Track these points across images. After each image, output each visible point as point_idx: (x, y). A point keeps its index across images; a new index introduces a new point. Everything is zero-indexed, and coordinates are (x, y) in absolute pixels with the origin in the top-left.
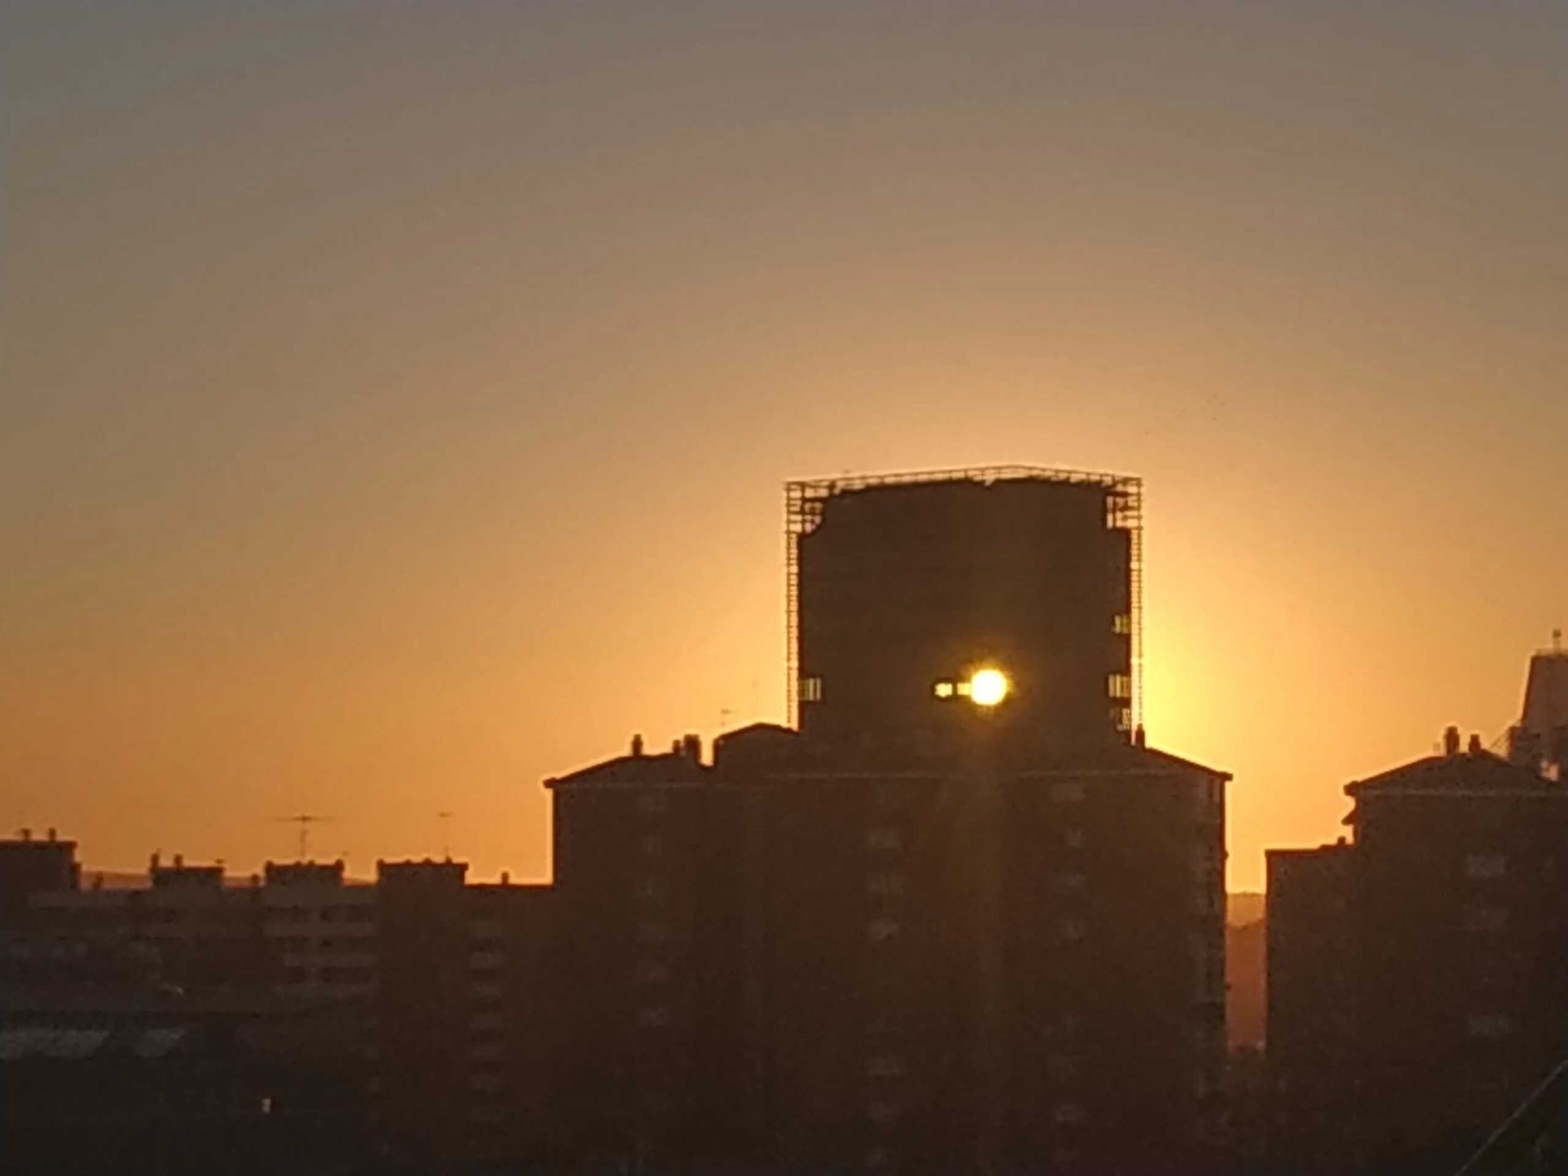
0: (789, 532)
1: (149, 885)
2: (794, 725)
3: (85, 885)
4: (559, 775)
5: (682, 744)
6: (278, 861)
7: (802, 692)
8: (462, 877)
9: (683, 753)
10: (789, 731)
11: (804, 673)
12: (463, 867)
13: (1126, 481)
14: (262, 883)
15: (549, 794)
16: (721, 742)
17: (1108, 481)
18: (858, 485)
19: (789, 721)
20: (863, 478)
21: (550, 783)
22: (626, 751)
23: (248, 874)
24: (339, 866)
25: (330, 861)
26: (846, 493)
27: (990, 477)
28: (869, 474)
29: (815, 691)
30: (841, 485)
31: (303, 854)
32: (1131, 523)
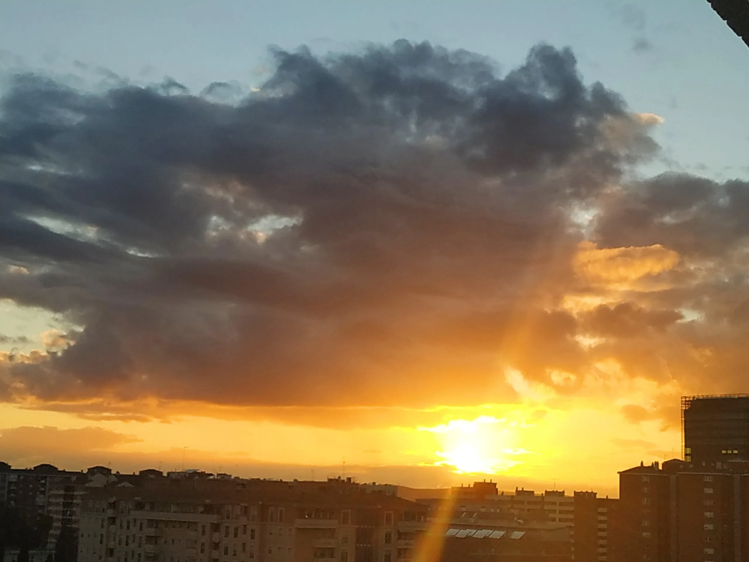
0: (682, 410)
1: (515, 495)
2: (683, 460)
3: (499, 494)
4: (621, 471)
5: (654, 463)
6: (548, 490)
7: (686, 451)
8: (595, 496)
9: (654, 466)
10: (682, 461)
11: (686, 446)
12: (596, 494)
14: (544, 495)
15: (618, 475)
16: (664, 464)
18: (701, 398)
19: (682, 458)
20: (703, 396)
21: (619, 473)
22: (639, 465)
23: (541, 493)
24: (564, 492)
25: (562, 491)
26: (697, 399)
28: (703, 394)
29: (689, 451)
30: (696, 397)
31: (555, 489)
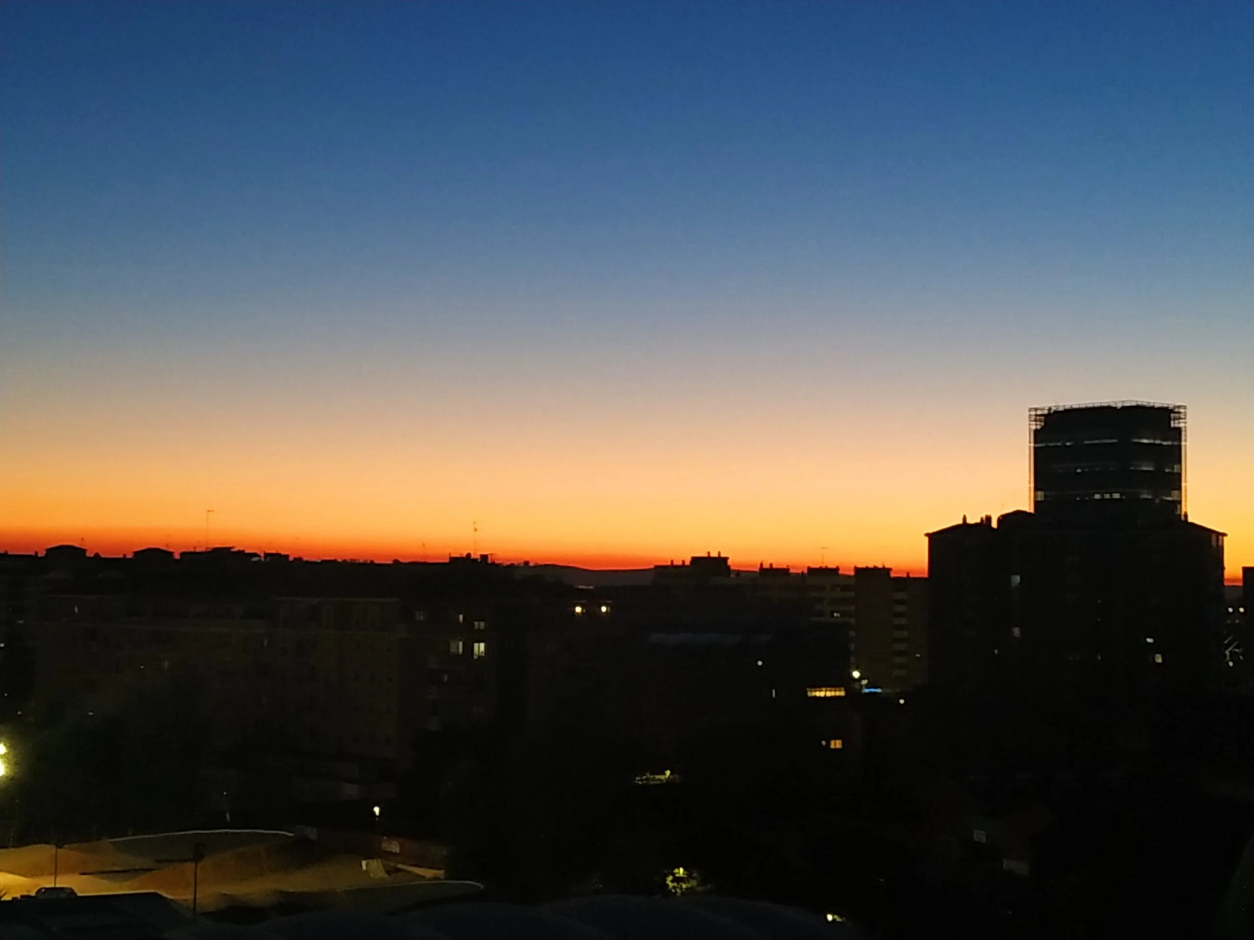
0: (1030, 429)
1: (759, 575)
3: (733, 573)
4: (931, 531)
5: (984, 519)
6: (812, 566)
7: (1035, 496)
8: (889, 574)
9: (984, 523)
10: (1030, 514)
11: (1036, 489)
12: (890, 570)
13: (1179, 407)
14: (805, 575)
15: (926, 539)
16: (1001, 518)
17: (1171, 407)
18: (1061, 409)
19: (1030, 509)
20: (1063, 406)
21: (927, 535)
22: (960, 522)
23: (800, 570)
24: (838, 569)
25: (834, 567)
26: (1056, 412)
27: (1119, 405)
28: (1066, 404)
29: (1041, 496)
30: (1054, 409)
31: (823, 564)
32: (1182, 425)
